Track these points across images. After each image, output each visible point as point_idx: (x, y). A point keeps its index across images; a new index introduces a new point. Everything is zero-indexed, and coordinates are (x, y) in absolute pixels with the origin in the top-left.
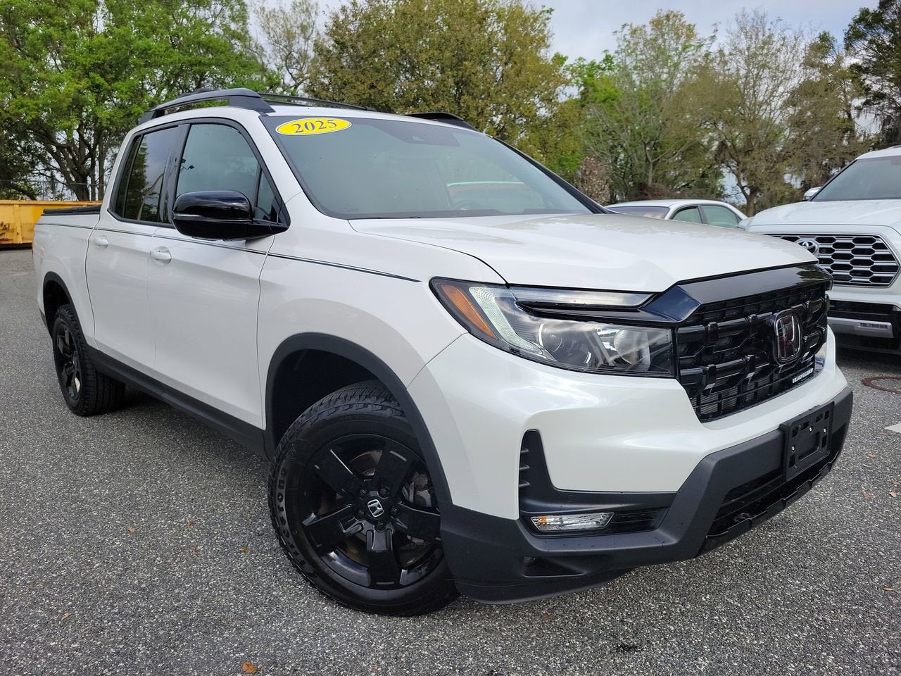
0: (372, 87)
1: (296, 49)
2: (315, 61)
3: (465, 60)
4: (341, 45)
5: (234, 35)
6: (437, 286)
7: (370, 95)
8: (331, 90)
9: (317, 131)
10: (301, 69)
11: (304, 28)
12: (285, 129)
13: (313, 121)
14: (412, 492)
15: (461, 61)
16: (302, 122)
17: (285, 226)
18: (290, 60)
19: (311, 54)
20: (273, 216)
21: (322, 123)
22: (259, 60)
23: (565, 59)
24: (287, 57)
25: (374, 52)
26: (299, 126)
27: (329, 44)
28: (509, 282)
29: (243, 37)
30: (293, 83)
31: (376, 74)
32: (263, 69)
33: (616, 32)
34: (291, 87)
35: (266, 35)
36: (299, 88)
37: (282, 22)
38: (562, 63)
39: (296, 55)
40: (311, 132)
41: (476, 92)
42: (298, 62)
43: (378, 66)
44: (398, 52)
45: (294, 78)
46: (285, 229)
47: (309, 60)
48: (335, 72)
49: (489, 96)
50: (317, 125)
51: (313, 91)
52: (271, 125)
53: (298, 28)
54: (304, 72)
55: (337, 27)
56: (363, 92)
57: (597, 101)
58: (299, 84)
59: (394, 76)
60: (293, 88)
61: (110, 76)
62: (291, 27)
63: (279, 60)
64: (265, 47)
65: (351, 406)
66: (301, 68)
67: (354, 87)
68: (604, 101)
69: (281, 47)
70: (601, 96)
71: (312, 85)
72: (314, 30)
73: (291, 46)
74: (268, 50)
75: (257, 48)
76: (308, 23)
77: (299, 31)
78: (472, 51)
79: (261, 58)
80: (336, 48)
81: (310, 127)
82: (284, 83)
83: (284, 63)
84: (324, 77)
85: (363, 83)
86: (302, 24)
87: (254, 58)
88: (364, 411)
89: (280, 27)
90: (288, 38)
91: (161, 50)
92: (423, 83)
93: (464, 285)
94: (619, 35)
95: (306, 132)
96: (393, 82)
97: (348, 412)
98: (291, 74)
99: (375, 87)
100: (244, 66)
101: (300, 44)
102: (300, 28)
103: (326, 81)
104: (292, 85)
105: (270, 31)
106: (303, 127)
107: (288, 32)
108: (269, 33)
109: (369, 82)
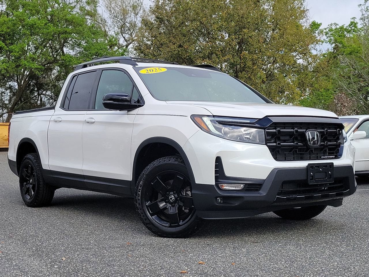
0: (180, 46)
1: (128, 21)
2: (141, 28)
3: (244, 28)
4: (160, 20)
5: (88, 13)
6: (193, 117)
7: (179, 52)
8: (152, 49)
9: (154, 72)
10: (131, 35)
11: (134, 8)
12: (142, 72)
13: (152, 68)
14: (184, 192)
15: (241, 28)
16: (148, 69)
17: (143, 105)
18: (124, 28)
19: (139, 25)
20: (138, 101)
21: (156, 69)
22: (103, 29)
23: (320, 25)
24: (122, 27)
25: (183, 23)
26: (148, 70)
27: (152, 18)
28: (214, 115)
29: (93, 14)
30: (125, 43)
31: (184, 37)
32: (106, 35)
33: (361, 5)
34: (124, 46)
35: (109, 12)
36: (129, 47)
37: (120, 4)
38: (317, 28)
39: (128, 25)
40: (152, 73)
41: (252, 49)
42: (129, 30)
43: (185, 32)
44: (198, 23)
45: (126, 40)
46: (143, 106)
47: (137, 28)
48: (155, 37)
49: (260, 51)
50: (154, 70)
51: (140, 49)
52: (137, 70)
53: (130, 7)
54: (133, 36)
55: (158, 8)
56: (174, 50)
57: (345, 54)
58: (129, 44)
59: (196, 38)
60: (125, 47)
61: (8, 42)
62: (126, 7)
63: (116, 28)
64: (107, 20)
65: (165, 161)
66: (131, 33)
67: (168, 47)
68: (350, 54)
69: (118, 19)
70: (348, 50)
71: (140, 45)
72: (142, 8)
73: (125, 18)
74: (109, 22)
75: (102, 21)
76: (138, 4)
77: (131, 9)
78: (249, 22)
79: (104, 27)
80: (157, 22)
81: (151, 71)
82: (119, 44)
83: (120, 30)
84: (148, 40)
85: (174, 44)
86: (133, 5)
87: (100, 28)
88: (169, 162)
89: (119, 7)
90: (124, 14)
91: (42, 25)
92: (215, 43)
93: (201, 116)
94: (363, 7)
95: (150, 73)
96: (195, 43)
97: (164, 163)
98: (124, 38)
99: (182, 46)
100: (94, 34)
101: (131, 17)
102: (132, 8)
103: (149, 43)
104: (124, 45)
105: (112, 10)
106: (149, 71)
107: (124, 10)
108: (110, 11)
109: (178, 44)
